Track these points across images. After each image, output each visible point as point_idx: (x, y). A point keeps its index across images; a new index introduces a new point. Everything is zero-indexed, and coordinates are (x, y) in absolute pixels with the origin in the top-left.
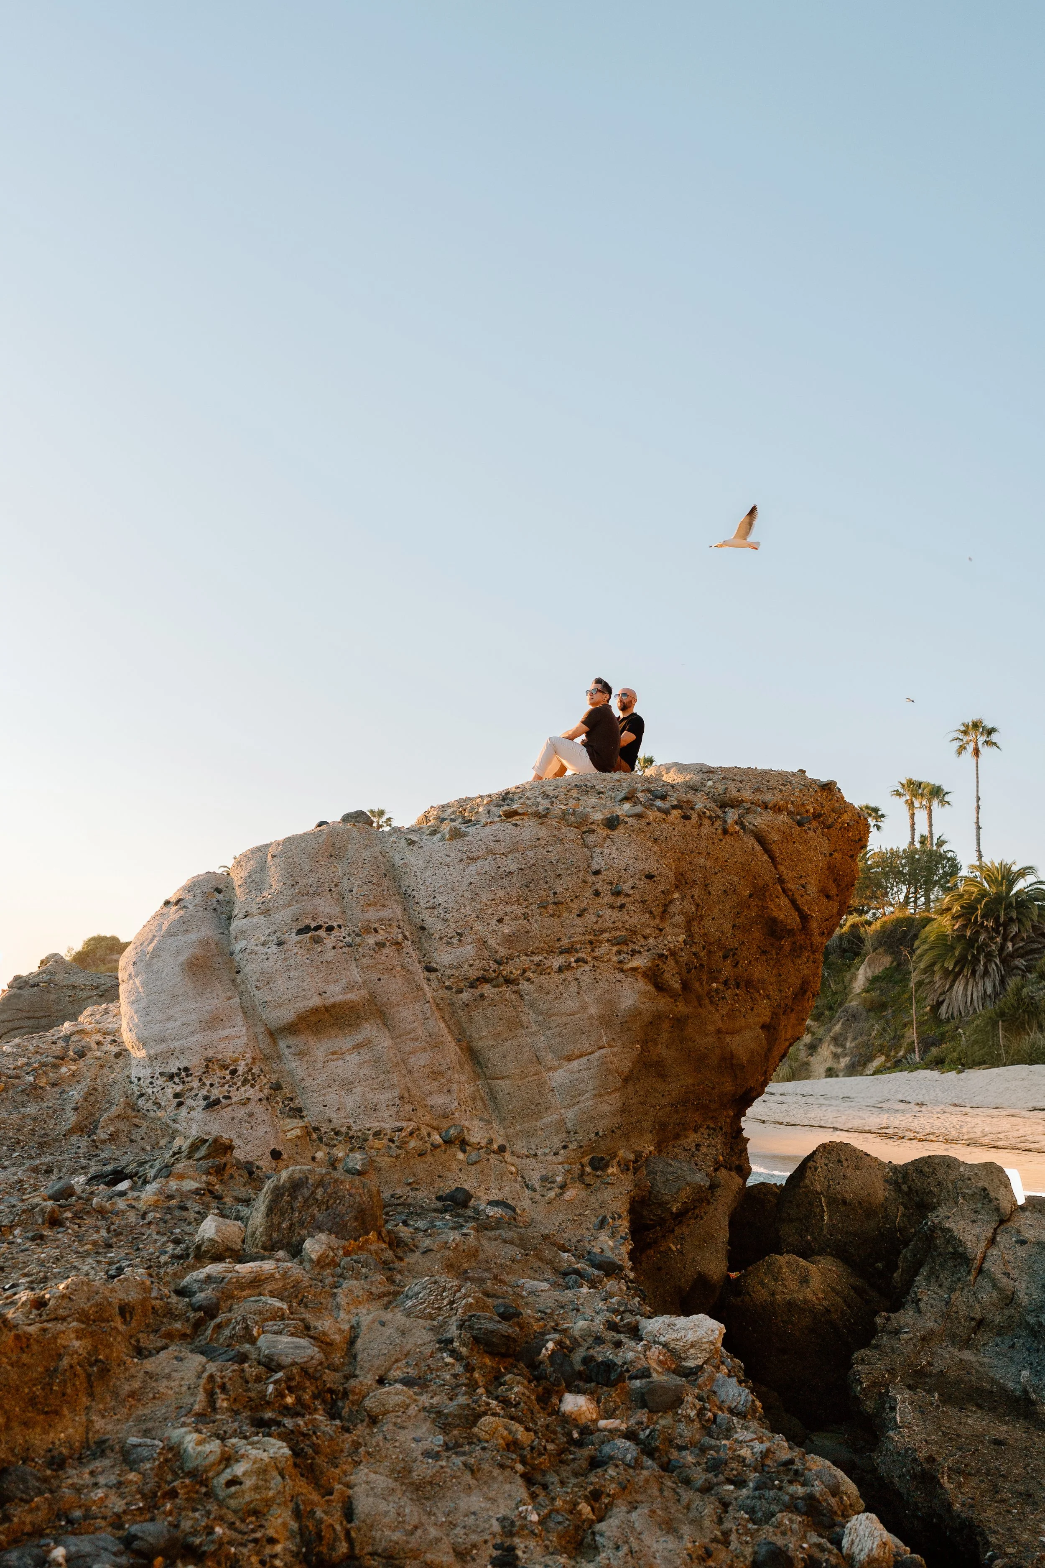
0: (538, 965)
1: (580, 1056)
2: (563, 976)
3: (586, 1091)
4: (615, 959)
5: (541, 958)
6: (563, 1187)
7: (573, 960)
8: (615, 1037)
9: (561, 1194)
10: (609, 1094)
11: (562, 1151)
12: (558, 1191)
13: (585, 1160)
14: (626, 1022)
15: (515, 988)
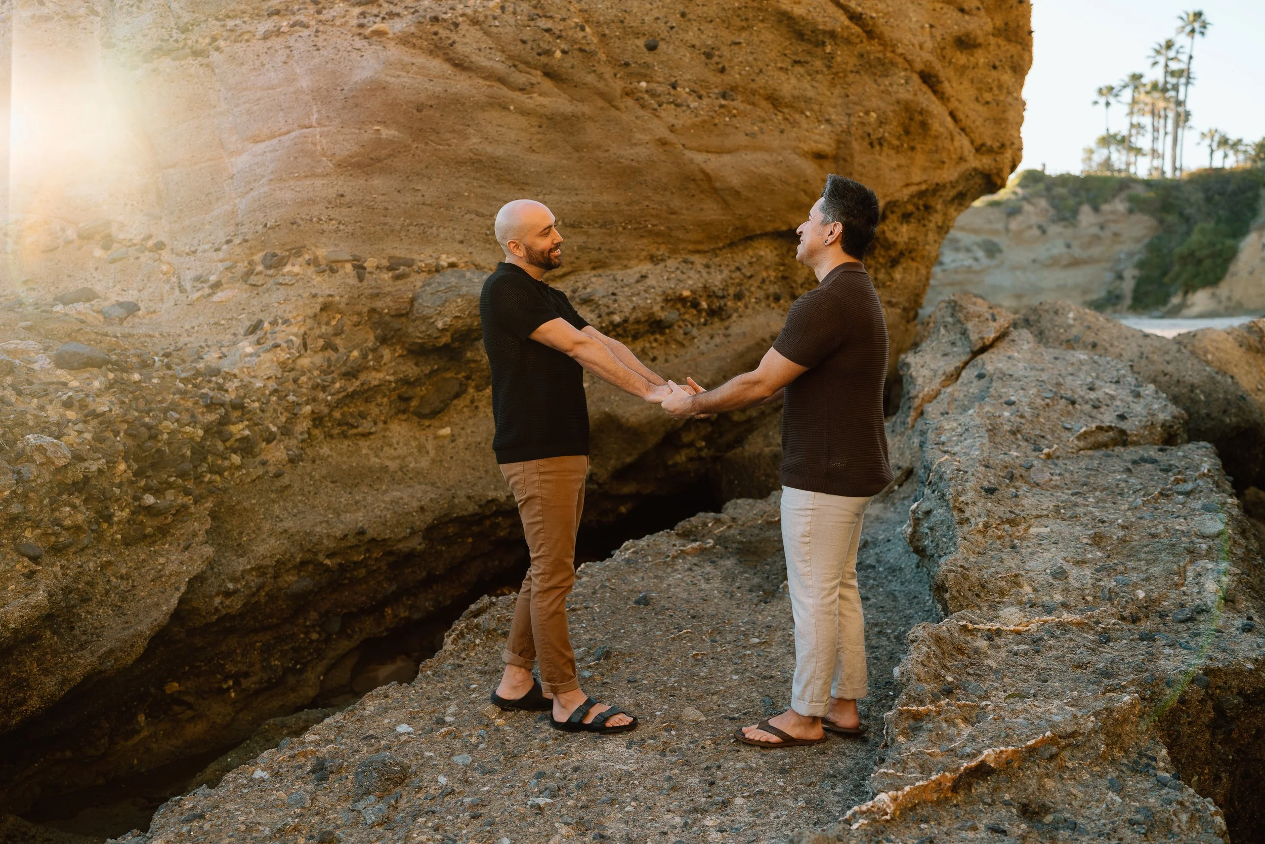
0: (232, 31)
1: (273, 137)
2: (269, 43)
3: (263, 176)
4: (355, 22)
5: (238, 22)
6: (217, 286)
7: (285, 23)
8: (332, 115)
9: (209, 295)
10: (298, 178)
11: (225, 247)
12: (207, 291)
13: (258, 257)
14: (354, 96)
15: (206, 61)
